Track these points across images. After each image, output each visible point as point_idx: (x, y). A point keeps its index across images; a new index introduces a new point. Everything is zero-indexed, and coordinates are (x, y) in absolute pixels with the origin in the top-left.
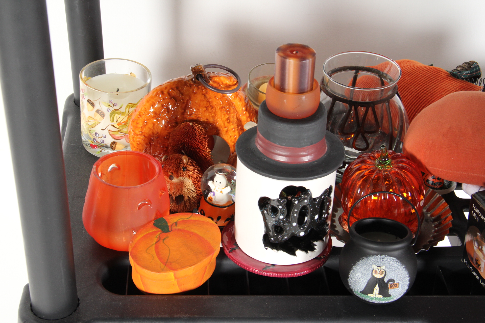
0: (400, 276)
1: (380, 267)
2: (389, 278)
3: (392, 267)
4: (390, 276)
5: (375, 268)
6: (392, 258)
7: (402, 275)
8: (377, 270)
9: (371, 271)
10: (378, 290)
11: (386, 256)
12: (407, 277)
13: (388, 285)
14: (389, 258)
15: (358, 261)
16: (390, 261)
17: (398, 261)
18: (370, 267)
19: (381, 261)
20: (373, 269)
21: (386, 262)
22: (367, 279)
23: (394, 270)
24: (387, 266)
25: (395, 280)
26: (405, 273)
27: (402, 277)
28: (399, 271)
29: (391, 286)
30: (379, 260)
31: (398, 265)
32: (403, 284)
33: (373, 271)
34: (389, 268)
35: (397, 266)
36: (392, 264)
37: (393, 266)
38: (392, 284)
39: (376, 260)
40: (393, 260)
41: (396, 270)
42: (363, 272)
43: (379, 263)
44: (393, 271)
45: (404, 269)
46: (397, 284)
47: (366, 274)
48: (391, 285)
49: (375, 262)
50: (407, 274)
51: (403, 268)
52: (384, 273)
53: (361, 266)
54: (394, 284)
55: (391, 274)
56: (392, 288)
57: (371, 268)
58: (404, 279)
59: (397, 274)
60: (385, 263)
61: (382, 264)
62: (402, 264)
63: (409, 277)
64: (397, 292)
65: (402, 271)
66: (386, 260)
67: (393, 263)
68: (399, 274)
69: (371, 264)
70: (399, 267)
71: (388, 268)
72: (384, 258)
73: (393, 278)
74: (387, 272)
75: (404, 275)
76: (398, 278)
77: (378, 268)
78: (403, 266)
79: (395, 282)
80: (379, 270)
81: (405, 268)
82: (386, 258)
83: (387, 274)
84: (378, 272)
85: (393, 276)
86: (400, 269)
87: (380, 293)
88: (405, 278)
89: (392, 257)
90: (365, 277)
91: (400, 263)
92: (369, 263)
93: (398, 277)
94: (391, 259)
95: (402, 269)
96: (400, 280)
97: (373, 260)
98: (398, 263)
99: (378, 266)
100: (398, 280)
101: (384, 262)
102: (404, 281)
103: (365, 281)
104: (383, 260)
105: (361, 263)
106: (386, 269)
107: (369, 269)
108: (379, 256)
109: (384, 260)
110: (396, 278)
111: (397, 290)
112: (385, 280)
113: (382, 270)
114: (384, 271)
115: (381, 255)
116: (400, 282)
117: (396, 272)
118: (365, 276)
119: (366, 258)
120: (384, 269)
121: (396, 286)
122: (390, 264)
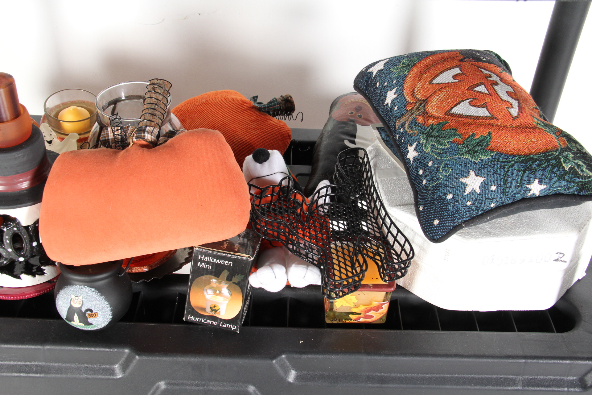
0: (99, 306)
1: (78, 297)
2: (87, 308)
3: (90, 298)
4: (87, 306)
5: (73, 298)
6: (91, 289)
7: (101, 305)
8: (75, 299)
9: (70, 300)
10: (77, 319)
11: (84, 287)
12: (108, 307)
13: (86, 314)
14: (88, 288)
15: (61, 290)
16: (88, 292)
17: (97, 292)
18: (69, 296)
19: (79, 291)
20: (72, 299)
21: (84, 292)
22: (67, 308)
23: (91, 300)
24: (85, 296)
25: (93, 310)
26: (105, 303)
27: (101, 307)
28: (97, 301)
29: (89, 316)
30: (77, 290)
31: (97, 295)
32: (103, 313)
33: (71, 300)
34: (87, 298)
35: (95, 296)
36: (89, 294)
37: (91, 296)
38: (91, 314)
39: (75, 290)
40: (91, 291)
41: (94, 300)
42: (64, 300)
43: (77, 293)
44: (90, 302)
45: (103, 300)
46: (96, 314)
47: (66, 303)
48: (89, 314)
49: (74, 292)
50: (108, 304)
51: (102, 298)
52: (81, 303)
53: (63, 295)
54: (92, 314)
55: (88, 304)
56: (91, 317)
57: (69, 298)
58: (103, 309)
59: (95, 304)
60: (83, 294)
61: (80, 294)
62: (101, 294)
63: (110, 307)
64: (98, 321)
65: (101, 302)
66: (84, 290)
67: (91, 294)
68: (97, 304)
69: (70, 293)
70: (97, 298)
71: (85, 299)
72: (83, 288)
73: (90, 308)
74: (84, 302)
75: (103, 305)
76: (96, 309)
77: (76, 297)
78: (103, 297)
79: (94, 312)
80: (77, 300)
81: (104, 298)
82: (84, 288)
83: (84, 304)
84: (76, 302)
85: (91, 306)
86: (99, 300)
87: (80, 322)
88: (105, 308)
89: (91, 287)
90: (65, 306)
91: (99, 294)
92: (69, 292)
93: (96, 307)
94: (89, 290)
95: (101, 300)
96: (99, 310)
97: (72, 289)
98: (96, 294)
99: (76, 296)
100: (96, 310)
101: (82, 292)
102: (104, 311)
103: (65, 310)
104: (81, 290)
105: (63, 292)
106: (83, 299)
107: (68, 298)
108: (78, 286)
109: (83, 290)
110: (93, 308)
111: (97, 319)
112: (82, 310)
113: (79, 300)
114: (81, 301)
115: (80, 286)
116: (99, 311)
117: (94, 302)
118: (65, 304)
119: (67, 287)
120: (81, 299)
121: (95, 315)
122: (88, 295)
